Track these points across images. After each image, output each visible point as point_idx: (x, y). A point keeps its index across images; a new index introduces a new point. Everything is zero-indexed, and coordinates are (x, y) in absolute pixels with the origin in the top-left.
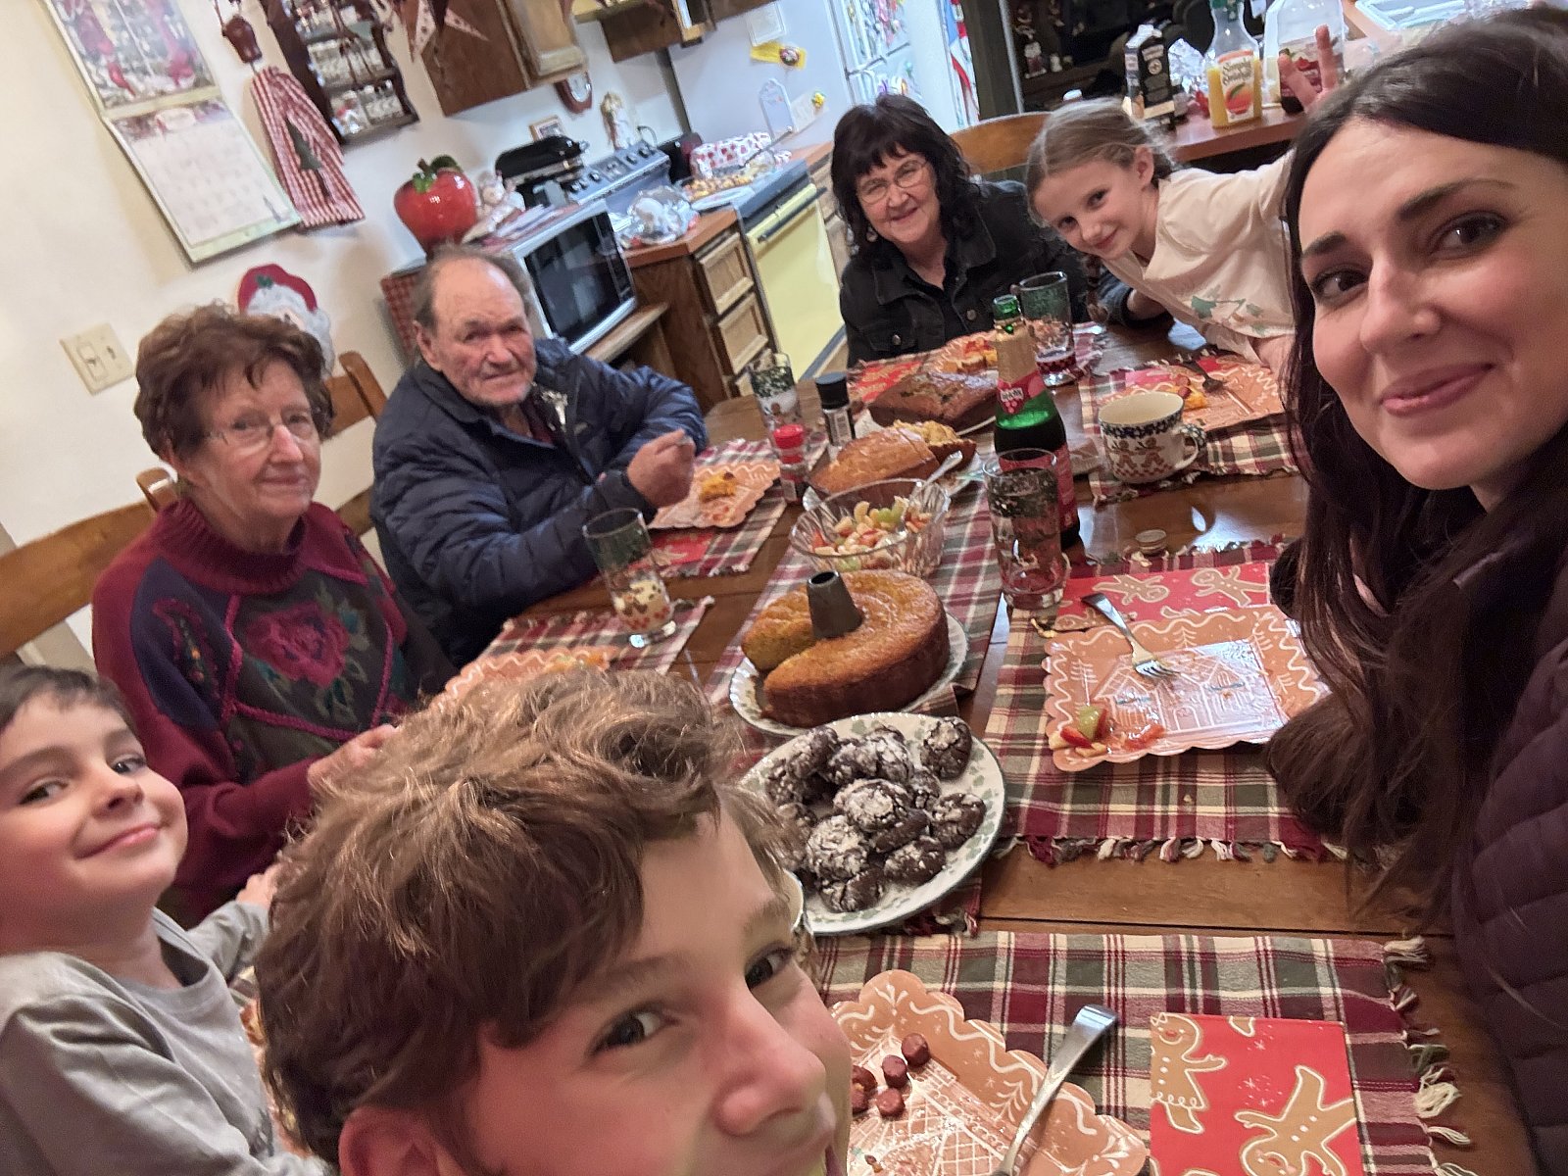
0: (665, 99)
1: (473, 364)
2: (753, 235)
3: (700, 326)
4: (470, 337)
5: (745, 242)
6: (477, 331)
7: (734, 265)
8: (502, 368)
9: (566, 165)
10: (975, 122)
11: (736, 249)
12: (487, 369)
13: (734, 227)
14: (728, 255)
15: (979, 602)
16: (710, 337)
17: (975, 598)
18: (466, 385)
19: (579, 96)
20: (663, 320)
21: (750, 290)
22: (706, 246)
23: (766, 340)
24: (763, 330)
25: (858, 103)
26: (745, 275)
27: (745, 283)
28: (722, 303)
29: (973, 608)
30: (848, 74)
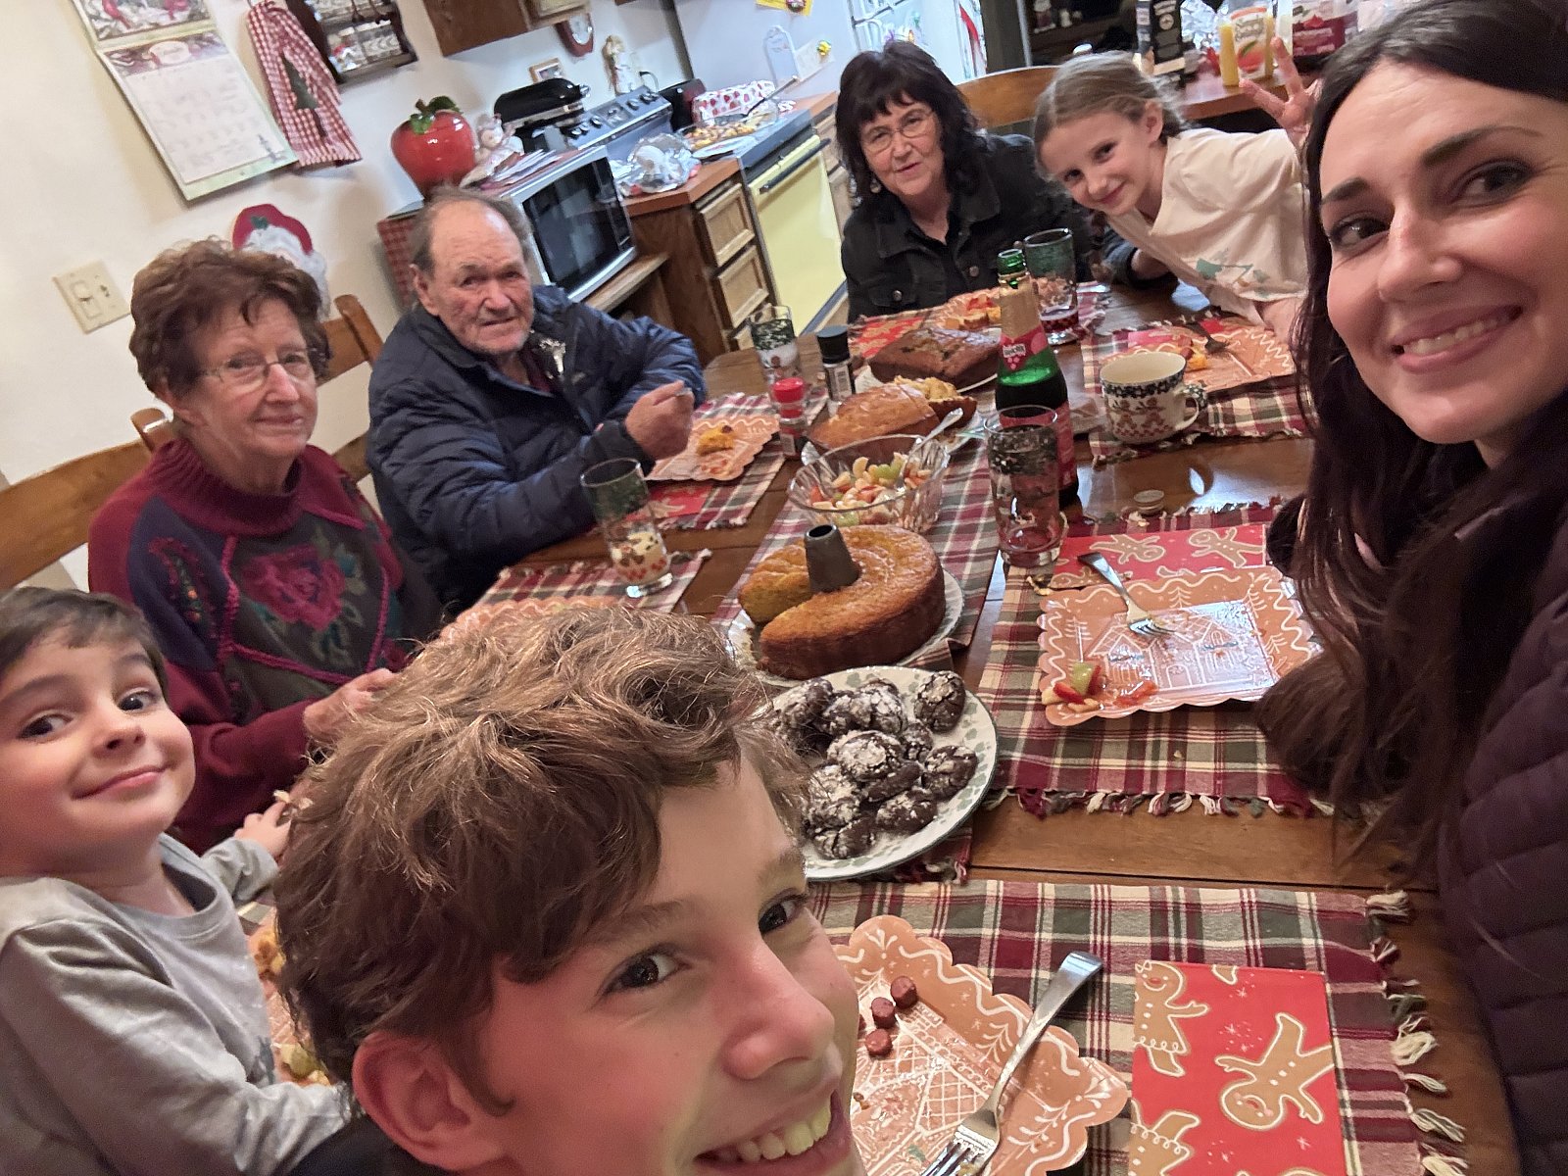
0: (668, 44)
1: (470, 309)
2: (755, 186)
3: (699, 278)
4: (467, 281)
5: (747, 193)
6: (474, 276)
7: (735, 215)
8: (500, 315)
9: (566, 109)
10: (982, 74)
11: (738, 199)
12: (485, 316)
13: (736, 177)
14: (728, 206)
15: (976, 560)
16: (710, 290)
17: (972, 555)
18: (463, 330)
19: (581, 39)
20: (662, 270)
21: (751, 242)
22: (706, 196)
23: (766, 294)
24: (764, 284)
25: (864, 50)
26: (746, 227)
27: (746, 235)
28: (722, 255)
29: (969, 565)
30: (855, 23)
